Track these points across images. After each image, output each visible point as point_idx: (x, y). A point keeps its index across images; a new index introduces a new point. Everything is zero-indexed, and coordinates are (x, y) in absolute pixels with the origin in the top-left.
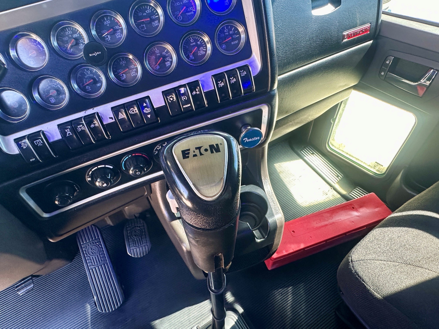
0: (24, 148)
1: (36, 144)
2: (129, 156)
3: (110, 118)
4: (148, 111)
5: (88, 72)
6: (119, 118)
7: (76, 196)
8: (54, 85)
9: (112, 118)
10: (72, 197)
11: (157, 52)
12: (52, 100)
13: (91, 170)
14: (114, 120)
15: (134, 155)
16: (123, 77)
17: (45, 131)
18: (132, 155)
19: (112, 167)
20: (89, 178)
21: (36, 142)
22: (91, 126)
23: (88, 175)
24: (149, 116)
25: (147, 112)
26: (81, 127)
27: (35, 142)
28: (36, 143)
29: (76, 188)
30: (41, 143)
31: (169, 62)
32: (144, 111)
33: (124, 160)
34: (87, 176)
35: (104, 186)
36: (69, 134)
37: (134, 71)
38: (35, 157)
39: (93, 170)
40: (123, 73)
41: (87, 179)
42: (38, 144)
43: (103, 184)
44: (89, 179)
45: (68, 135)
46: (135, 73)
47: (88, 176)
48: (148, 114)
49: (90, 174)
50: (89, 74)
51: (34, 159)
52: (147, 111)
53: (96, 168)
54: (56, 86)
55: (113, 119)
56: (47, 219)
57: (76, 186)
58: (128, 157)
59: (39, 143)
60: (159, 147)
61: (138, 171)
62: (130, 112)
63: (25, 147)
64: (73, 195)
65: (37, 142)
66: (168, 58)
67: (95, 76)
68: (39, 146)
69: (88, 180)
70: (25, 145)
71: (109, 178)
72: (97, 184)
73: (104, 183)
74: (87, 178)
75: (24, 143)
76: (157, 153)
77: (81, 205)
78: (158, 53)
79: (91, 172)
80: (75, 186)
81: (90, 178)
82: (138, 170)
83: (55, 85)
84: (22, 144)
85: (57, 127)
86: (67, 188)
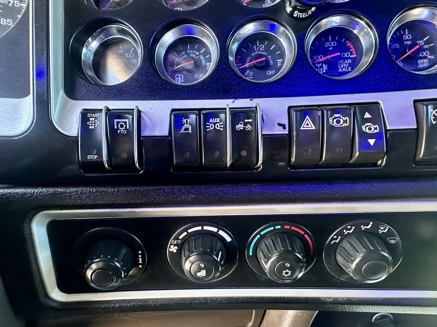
0: (90, 127)
1: (116, 127)
2: (277, 227)
3: (279, 125)
4: (373, 129)
5: (260, 48)
6: (302, 128)
7: (132, 276)
8: (194, 54)
9: (284, 126)
10: (123, 275)
11: (407, 38)
12: (180, 78)
13: (186, 230)
14: (286, 132)
15: (289, 227)
16: (321, 69)
17: (143, 113)
18: (282, 226)
19: (228, 239)
20: (175, 245)
21: (118, 123)
22: (237, 126)
23: (177, 238)
24: (372, 142)
25: (370, 132)
26: (216, 123)
27: (116, 121)
28: (118, 125)
29: (140, 259)
30: (126, 127)
31: (425, 61)
32: (363, 127)
33: (262, 233)
34: (174, 239)
35: (199, 274)
36: (187, 129)
37: (346, 63)
38: (100, 154)
39: (190, 231)
40: (323, 62)
41: (170, 247)
42: (118, 128)
43: (200, 269)
44: (174, 249)
45: (182, 131)
46: (349, 66)
47: (175, 242)
48: (372, 136)
49: (181, 237)
50: (261, 51)
51: (96, 157)
52: (370, 129)
53: (200, 228)
54: (197, 57)
55: (285, 128)
56: (54, 304)
57: (143, 254)
58: (272, 228)
59: (122, 126)
60: (350, 230)
61: (289, 269)
62: (331, 121)
63: (93, 127)
64: (127, 271)
65: (120, 122)
66: (427, 53)
67: (269, 56)
68: (119, 132)
69: (171, 250)
70: (94, 123)
71: (219, 260)
72: (187, 266)
73: (203, 269)
74: (171, 244)
75: (96, 118)
76: (337, 241)
77: (130, 301)
78: (407, 40)
79: (185, 233)
80: (140, 252)
81: (176, 248)
82: (289, 265)
83: (196, 55)
84: (91, 119)
85: (169, 112)
86: (124, 251)
